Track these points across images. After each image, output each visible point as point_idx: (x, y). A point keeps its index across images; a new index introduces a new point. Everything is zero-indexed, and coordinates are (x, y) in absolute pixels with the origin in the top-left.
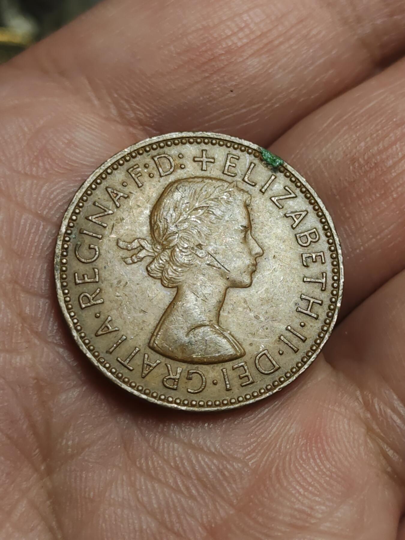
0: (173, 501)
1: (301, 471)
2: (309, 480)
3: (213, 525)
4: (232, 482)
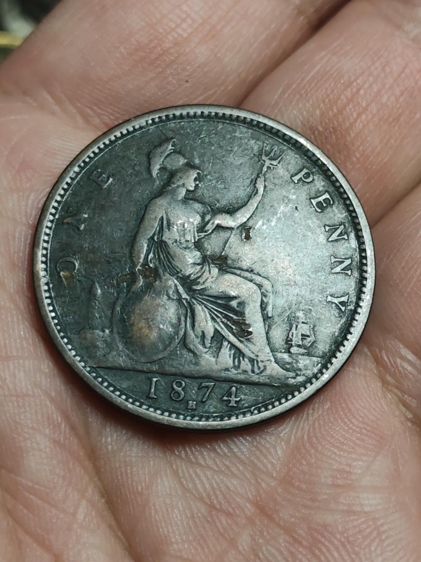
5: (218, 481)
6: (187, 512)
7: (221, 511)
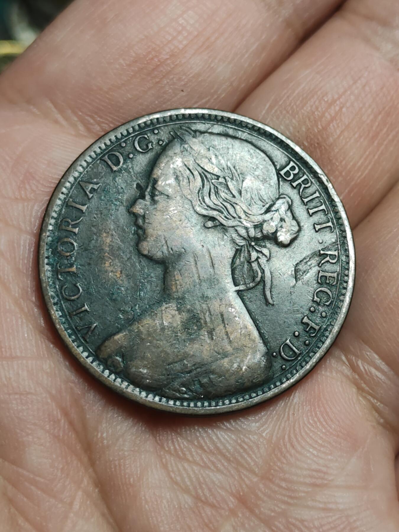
0: (202, 476)
1: (311, 434)
2: (320, 442)
3: (241, 494)
4: (250, 452)
5: (204, 475)
6: (175, 503)
7: (206, 503)
